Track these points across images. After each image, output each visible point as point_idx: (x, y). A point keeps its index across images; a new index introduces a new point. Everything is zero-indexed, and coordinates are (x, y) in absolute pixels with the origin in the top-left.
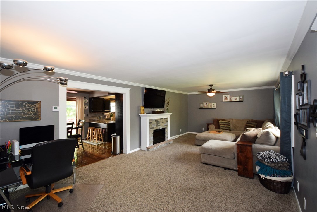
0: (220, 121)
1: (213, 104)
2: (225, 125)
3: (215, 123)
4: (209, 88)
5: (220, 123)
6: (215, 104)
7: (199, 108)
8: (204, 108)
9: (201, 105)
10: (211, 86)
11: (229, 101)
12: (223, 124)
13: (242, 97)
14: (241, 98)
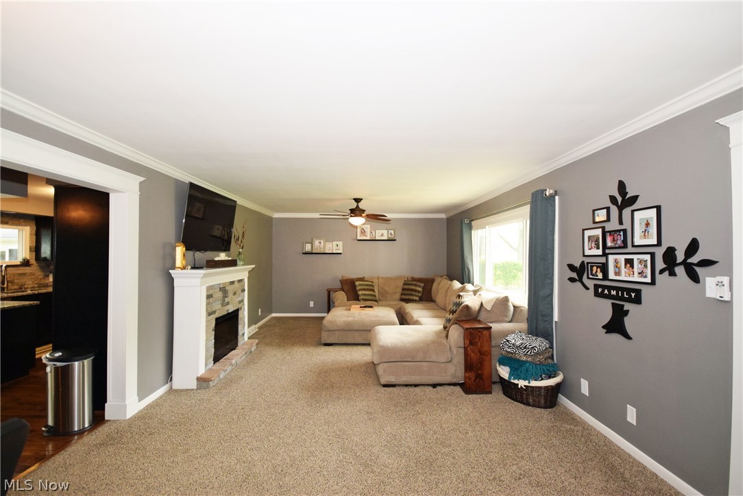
0: (357, 283)
1: (335, 243)
2: (367, 290)
3: (345, 288)
4: (354, 205)
5: (358, 288)
6: (340, 244)
7: (303, 253)
8: (314, 252)
9: (308, 248)
10: (358, 200)
11: (368, 238)
12: (364, 290)
13: (392, 232)
14: (391, 234)
